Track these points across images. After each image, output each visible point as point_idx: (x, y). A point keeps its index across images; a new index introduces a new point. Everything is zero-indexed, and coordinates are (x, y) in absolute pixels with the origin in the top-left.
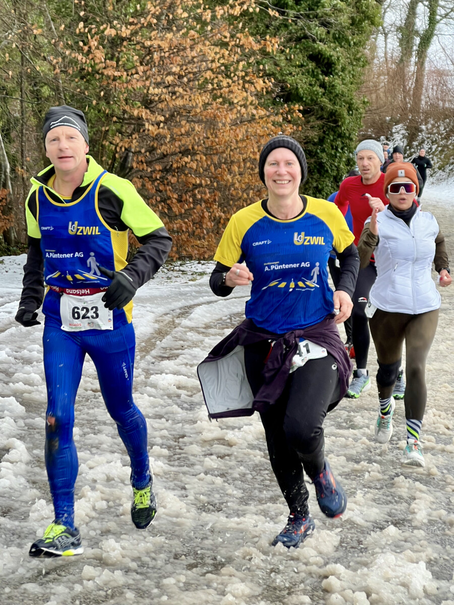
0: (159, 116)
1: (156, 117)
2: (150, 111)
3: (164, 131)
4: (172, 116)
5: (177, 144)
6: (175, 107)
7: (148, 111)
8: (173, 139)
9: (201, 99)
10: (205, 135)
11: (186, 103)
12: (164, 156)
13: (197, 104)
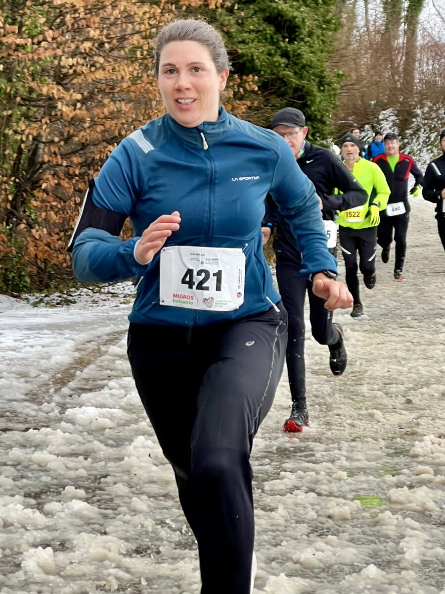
0: (74, 94)
1: (71, 95)
2: (64, 88)
3: (81, 112)
4: (92, 93)
5: (99, 128)
6: (96, 82)
7: (60, 88)
8: (94, 123)
9: (127, 71)
10: (134, 116)
11: (108, 76)
12: (84, 146)
13: (122, 78)
